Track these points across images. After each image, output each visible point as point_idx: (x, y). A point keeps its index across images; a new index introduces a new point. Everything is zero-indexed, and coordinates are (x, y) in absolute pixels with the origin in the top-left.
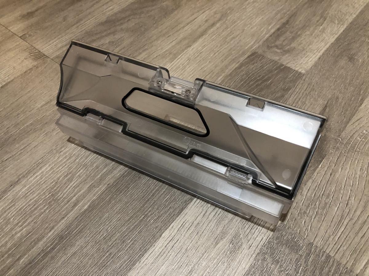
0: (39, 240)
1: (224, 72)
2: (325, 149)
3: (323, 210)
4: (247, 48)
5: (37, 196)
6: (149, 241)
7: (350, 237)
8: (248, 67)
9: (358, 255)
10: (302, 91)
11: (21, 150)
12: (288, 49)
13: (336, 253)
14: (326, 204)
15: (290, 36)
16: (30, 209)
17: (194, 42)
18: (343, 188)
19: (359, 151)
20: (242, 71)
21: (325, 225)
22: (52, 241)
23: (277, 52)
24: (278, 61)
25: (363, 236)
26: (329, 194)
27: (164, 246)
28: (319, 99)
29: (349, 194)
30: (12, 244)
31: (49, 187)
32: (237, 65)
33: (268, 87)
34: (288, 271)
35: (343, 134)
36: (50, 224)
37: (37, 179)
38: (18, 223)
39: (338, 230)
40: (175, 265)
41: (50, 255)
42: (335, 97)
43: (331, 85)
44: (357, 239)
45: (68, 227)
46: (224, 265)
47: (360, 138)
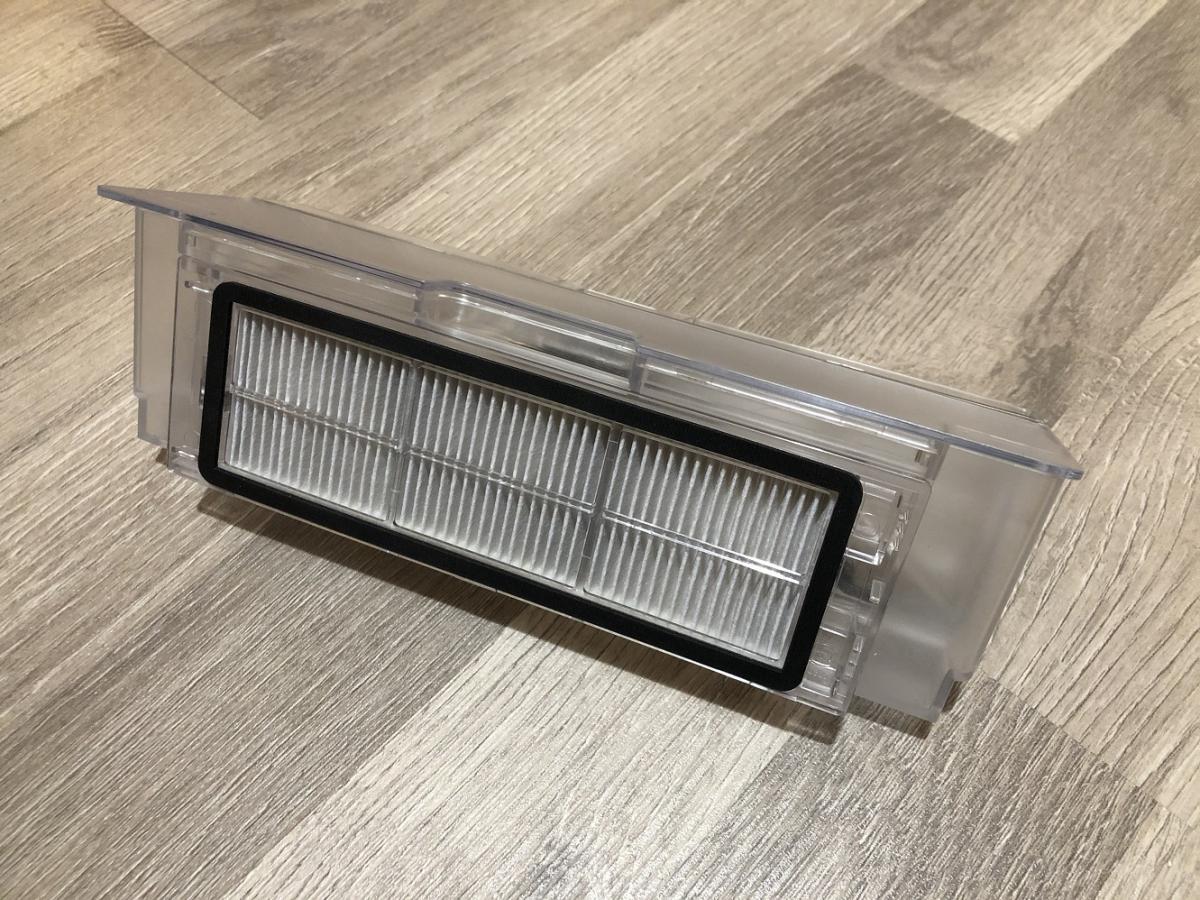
0: (101, 622)
1: (747, 125)
2: (1063, 390)
3: (1041, 580)
4: (828, 49)
5: (98, 485)
6: (461, 644)
7: (1121, 669)
8: (826, 111)
9: (1143, 727)
10: (1005, 200)
11: (57, 335)
12: (969, 60)
13: (1073, 716)
14: (1052, 562)
15: (979, 19)
16: (76, 525)
17: (652, 20)
18: (1113, 514)
19: (1179, 403)
20: (809, 123)
21: (1042, 628)
22: (143, 627)
23: (930, 70)
24: (931, 99)
25: (1167, 668)
26: (1065, 531)
27: (509, 664)
28: (1059, 229)
29: (1130, 535)
30: (10, 629)
31: (141, 460)
32: (792, 104)
33: (892, 179)
34: (909, 765)
35: (1130, 345)
36: (138, 576)
37: (103, 430)
38: (34, 567)
39: (1082, 647)
40: (539, 725)
41: (134, 672)
42: (1115, 225)
43: (1102, 185)
44: (1145, 680)
45: (196, 588)
46: (701, 735)
47: (1185, 361)
